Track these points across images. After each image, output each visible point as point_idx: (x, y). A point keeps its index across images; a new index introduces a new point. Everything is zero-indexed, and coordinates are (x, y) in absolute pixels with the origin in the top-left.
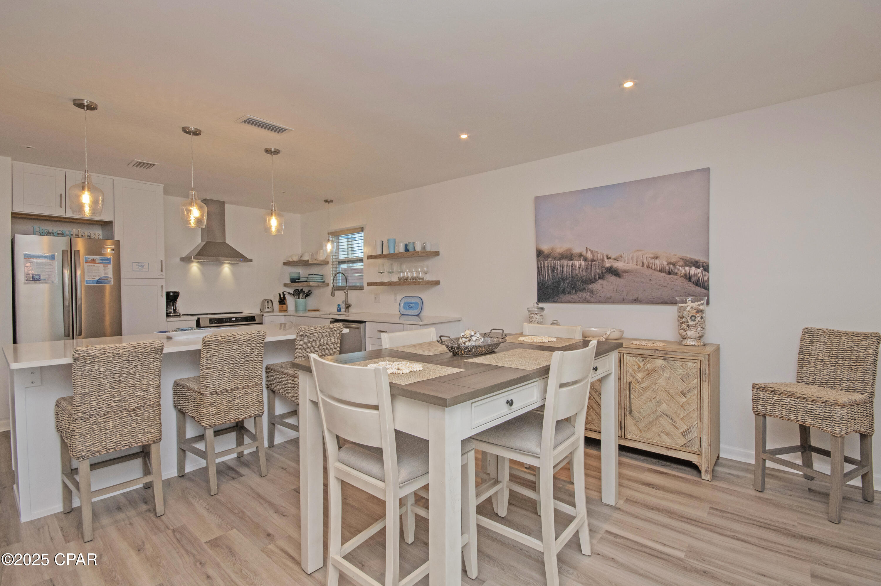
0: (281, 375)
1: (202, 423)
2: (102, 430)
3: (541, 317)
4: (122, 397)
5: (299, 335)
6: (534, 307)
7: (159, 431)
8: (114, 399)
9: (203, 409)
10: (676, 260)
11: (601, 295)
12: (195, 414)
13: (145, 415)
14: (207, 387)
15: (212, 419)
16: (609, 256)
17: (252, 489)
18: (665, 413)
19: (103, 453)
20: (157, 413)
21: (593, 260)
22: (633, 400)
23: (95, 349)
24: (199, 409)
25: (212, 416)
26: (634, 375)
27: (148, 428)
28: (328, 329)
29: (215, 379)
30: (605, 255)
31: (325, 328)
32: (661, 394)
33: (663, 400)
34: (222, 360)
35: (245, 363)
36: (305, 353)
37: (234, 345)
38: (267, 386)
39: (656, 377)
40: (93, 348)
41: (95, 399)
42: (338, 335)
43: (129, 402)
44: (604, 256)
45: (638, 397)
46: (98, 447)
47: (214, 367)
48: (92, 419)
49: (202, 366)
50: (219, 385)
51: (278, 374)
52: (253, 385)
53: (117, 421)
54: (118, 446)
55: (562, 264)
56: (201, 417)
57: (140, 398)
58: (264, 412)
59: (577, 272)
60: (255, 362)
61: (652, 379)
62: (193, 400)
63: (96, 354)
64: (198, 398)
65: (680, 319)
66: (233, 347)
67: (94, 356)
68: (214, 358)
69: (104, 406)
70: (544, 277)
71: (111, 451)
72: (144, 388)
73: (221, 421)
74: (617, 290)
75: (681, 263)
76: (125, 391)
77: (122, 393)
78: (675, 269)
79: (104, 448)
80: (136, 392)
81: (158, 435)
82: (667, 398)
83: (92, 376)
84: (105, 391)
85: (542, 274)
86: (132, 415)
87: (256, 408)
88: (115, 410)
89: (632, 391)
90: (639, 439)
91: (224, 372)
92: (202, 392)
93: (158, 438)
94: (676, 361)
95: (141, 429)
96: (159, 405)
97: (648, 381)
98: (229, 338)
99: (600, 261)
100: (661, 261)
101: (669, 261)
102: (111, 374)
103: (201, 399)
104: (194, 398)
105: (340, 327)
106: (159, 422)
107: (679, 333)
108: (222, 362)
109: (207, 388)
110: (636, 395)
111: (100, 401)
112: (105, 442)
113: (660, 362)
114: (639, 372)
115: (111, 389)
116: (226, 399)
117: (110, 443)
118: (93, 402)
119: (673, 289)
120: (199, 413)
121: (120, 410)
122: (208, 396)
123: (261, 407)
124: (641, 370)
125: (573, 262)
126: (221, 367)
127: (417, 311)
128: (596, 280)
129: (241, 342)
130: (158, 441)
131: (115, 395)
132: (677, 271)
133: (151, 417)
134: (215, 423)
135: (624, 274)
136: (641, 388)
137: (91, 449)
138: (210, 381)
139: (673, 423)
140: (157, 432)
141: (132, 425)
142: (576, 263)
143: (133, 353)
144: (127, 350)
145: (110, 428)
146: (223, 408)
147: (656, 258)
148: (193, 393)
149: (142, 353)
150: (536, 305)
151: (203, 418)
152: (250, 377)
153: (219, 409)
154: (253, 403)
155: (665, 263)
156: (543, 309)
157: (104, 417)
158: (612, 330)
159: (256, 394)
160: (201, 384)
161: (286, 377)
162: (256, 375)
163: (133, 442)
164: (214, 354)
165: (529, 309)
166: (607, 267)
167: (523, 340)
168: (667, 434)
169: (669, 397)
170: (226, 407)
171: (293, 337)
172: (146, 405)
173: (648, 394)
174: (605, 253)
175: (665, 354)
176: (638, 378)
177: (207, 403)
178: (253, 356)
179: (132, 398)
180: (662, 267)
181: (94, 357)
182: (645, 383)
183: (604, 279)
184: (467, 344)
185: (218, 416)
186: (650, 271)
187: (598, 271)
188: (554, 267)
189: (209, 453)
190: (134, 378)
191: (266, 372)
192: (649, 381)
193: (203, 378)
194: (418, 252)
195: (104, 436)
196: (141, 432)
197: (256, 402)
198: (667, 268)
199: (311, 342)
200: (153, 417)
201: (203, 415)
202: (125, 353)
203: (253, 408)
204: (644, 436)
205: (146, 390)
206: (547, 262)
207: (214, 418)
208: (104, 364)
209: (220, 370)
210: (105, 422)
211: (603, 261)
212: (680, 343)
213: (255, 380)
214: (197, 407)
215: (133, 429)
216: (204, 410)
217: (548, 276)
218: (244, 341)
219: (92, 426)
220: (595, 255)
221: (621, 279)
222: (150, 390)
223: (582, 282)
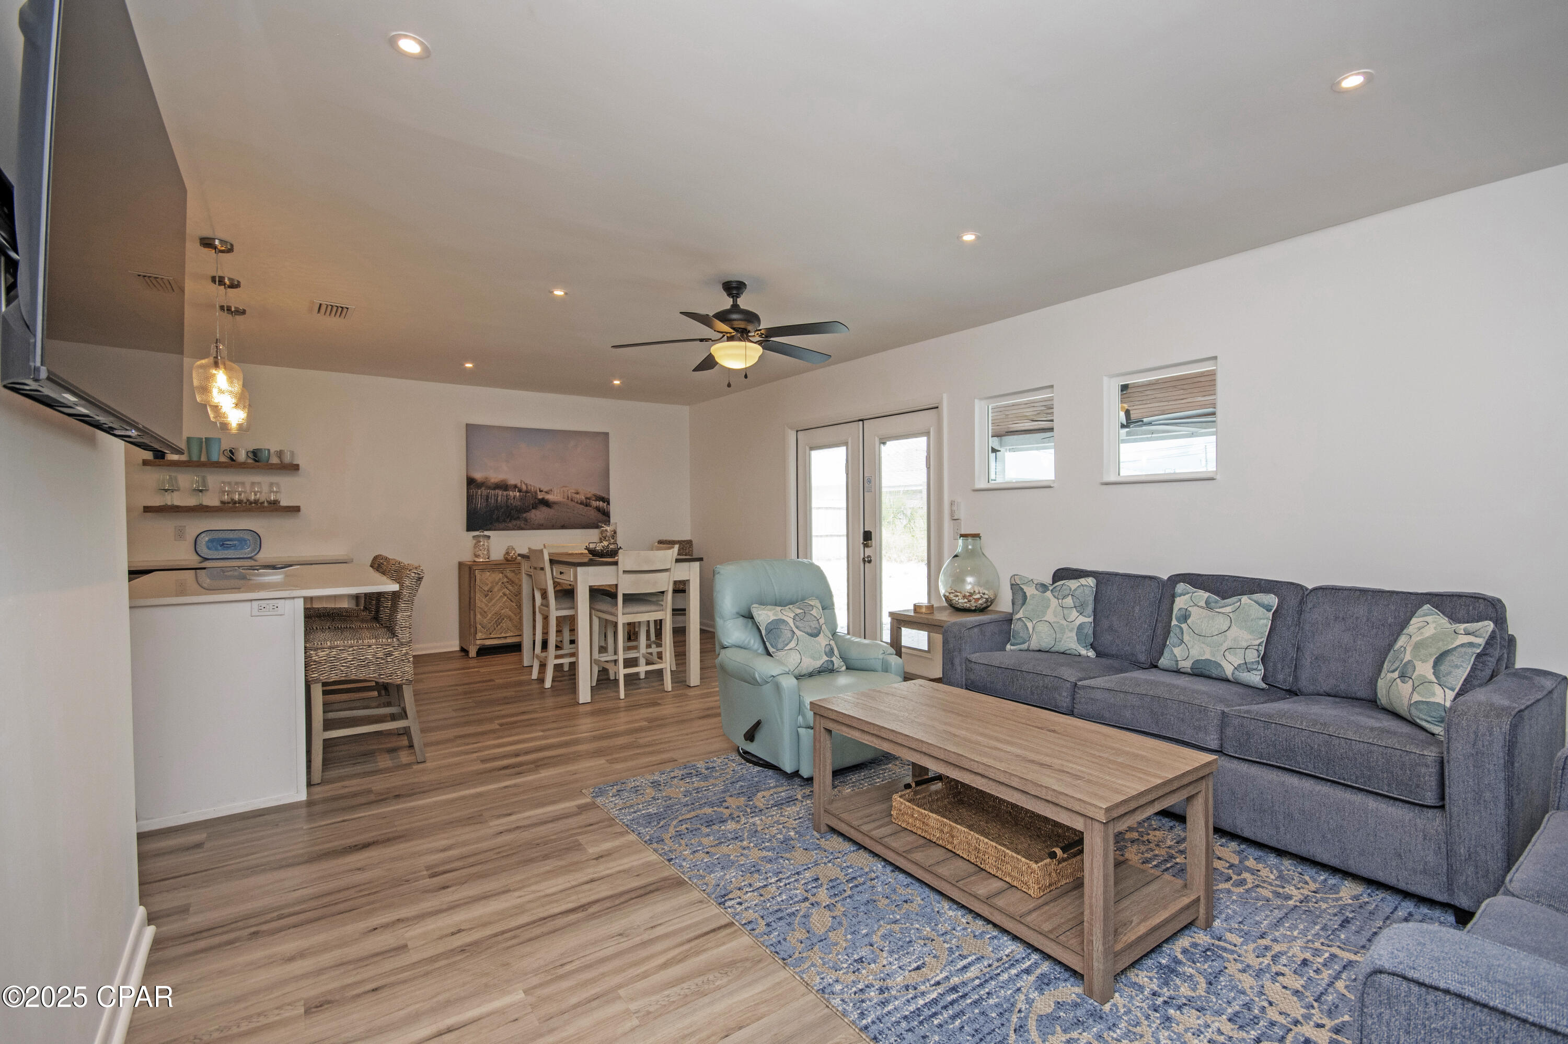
6: (466, 535)
10: (590, 496)
11: (533, 523)
16: (541, 490)
21: (527, 492)
30: (538, 488)
44: (536, 489)
55: (496, 494)
59: (511, 502)
70: (475, 506)
74: (547, 518)
75: (594, 499)
78: (590, 503)
85: (473, 502)
99: (533, 494)
100: (580, 497)
101: (586, 496)
119: (589, 517)
125: (508, 492)
127: (247, 551)
128: (530, 510)
135: (553, 505)
142: (511, 493)
147: (577, 493)
155: (583, 498)
156: (489, 537)
166: (539, 499)
174: (538, 486)
180: (581, 501)
183: (537, 509)
186: (573, 504)
187: (531, 502)
188: (488, 496)
198: (585, 502)
206: (478, 491)
211: (536, 493)
217: (479, 506)
220: (529, 488)
221: (551, 509)
223: (517, 510)
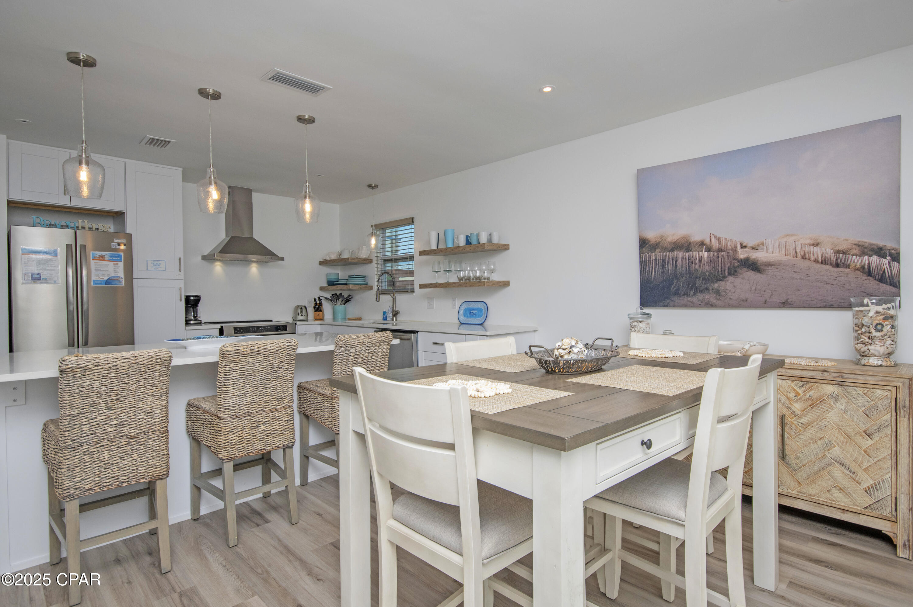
0: (316, 396)
1: (219, 455)
2: (95, 462)
3: (647, 326)
4: (121, 420)
5: (338, 346)
6: (637, 314)
7: (166, 464)
8: (110, 423)
9: (220, 437)
10: (847, 247)
11: (731, 297)
12: (212, 443)
13: (149, 443)
14: (226, 409)
15: (232, 449)
16: (744, 244)
17: (279, 540)
18: (838, 460)
19: (96, 491)
20: (163, 441)
21: (720, 250)
22: (787, 441)
23: (87, 358)
24: (216, 437)
25: (232, 445)
26: (790, 406)
27: (153, 460)
28: (374, 339)
29: (235, 399)
30: (738, 243)
31: (370, 337)
32: (831, 433)
33: (835, 441)
34: (244, 375)
35: (272, 380)
36: (345, 368)
37: (258, 357)
38: (299, 409)
39: (823, 409)
40: (85, 358)
41: (87, 423)
42: (386, 346)
43: (129, 426)
44: (736, 245)
45: (796, 437)
46: (90, 483)
47: (234, 384)
48: (83, 448)
49: (220, 383)
50: (240, 407)
51: (312, 394)
52: (282, 408)
53: (113, 451)
54: (115, 482)
55: (675, 257)
56: (218, 447)
57: (142, 422)
58: (295, 442)
59: (697, 267)
60: (285, 378)
61: (817, 412)
62: (209, 426)
63: (87, 365)
64: (215, 423)
65: (857, 328)
66: (257, 359)
67: (85, 368)
68: (234, 373)
69: (99, 431)
70: (650, 274)
71: (106, 489)
72: (148, 409)
73: (243, 452)
74: (755, 289)
75: (856, 251)
76: (124, 412)
77: (120, 415)
78: (845, 259)
79: (97, 485)
80: (138, 415)
81: (165, 469)
82: (842, 439)
83: (83, 393)
84: (100, 412)
85: (647, 270)
86: (133, 443)
87: (286, 437)
88: (111, 436)
89: (787, 428)
90: (798, 495)
91: (247, 390)
92: (219, 416)
93: (164, 473)
94: (856, 387)
95: (144, 461)
96: (167, 431)
97: (810, 414)
98: (252, 348)
99: (731, 251)
100: (824, 249)
101: (837, 248)
102: (107, 391)
103: (218, 424)
104: (210, 423)
105: (388, 336)
106: (166, 453)
107: (856, 349)
108: (243, 378)
109: (226, 411)
110: (792, 432)
111: (93, 426)
112: (98, 477)
113: (830, 389)
114: (797, 401)
115: (107, 410)
116: (249, 425)
117: (104, 479)
118: (84, 426)
119: (843, 287)
120: (216, 441)
121: (118, 436)
122: (227, 420)
123: (291, 436)
124: (801, 399)
125: (691, 253)
126: (243, 384)
127: (480, 319)
128: (725, 277)
129: (267, 353)
130: (165, 476)
131: (112, 417)
132: (849, 262)
133: (156, 446)
134: (235, 455)
135: (766, 268)
136: (800, 424)
137: (80, 486)
138: (230, 402)
139: (851, 474)
140: (163, 465)
141: (132, 456)
142: (695, 254)
143: (134, 365)
144: (127, 360)
145: (105, 460)
146: (245, 436)
147: (816, 244)
148: (208, 416)
149: (144, 365)
150: (640, 310)
151: (220, 448)
152: (278, 398)
153: (239, 437)
154: (282, 431)
155: (830, 252)
156: (649, 315)
157: (97, 446)
158: (752, 344)
159: (285, 419)
160: (219, 405)
161: (322, 398)
162: (285, 395)
163: (134, 477)
164: (234, 368)
165: (631, 316)
166: (741, 259)
167: (636, 354)
168: (842, 490)
169: (844, 438)
170: (248, 434)
171: (331, 348)
172: (150, 431)
173: (811, 432)
174: (738, 239)
175: (838, 377)
176: (795, 410)
177: (226, 429)
178: (282, 371)
179: (134, 421)
180: (825, 257)
181: (85, 370)
182: (806, 417)
183: (736, 275)
184: (566, 357)
185: (239, 446)
186: (807, 263)
187: (728, 265)
188: (664, 261)
189: (227, 492)
190: (135, 396)
191: (298, 391)
192: (813, 415)
193: (220, 398)
194: (484, 244)
195: (98, 469)
196: (144, 465)
197: (286, 429)
198: (833, 258)
199: (352, 355)
200: (159, 446)
201: (221, 444)
202: (123, 364)
203: (281, 437)
204: (805, 491)
205: (151, 412)
206: (654, 254)
207: (234, 449)
208: (97, 379)
209: (242, 388)
210: (98, 451)
211: (735, 250)
212: (857, 363)
213: (284, 402)
214: (213, 434)
215: (134, 461)
216: (221, 439)
217: (655, 272)
218: (270, 353)
219: (83, 457)
220: (724, 243)
221: (762, 275)
222: (156, 412)
223: (703, 279)
